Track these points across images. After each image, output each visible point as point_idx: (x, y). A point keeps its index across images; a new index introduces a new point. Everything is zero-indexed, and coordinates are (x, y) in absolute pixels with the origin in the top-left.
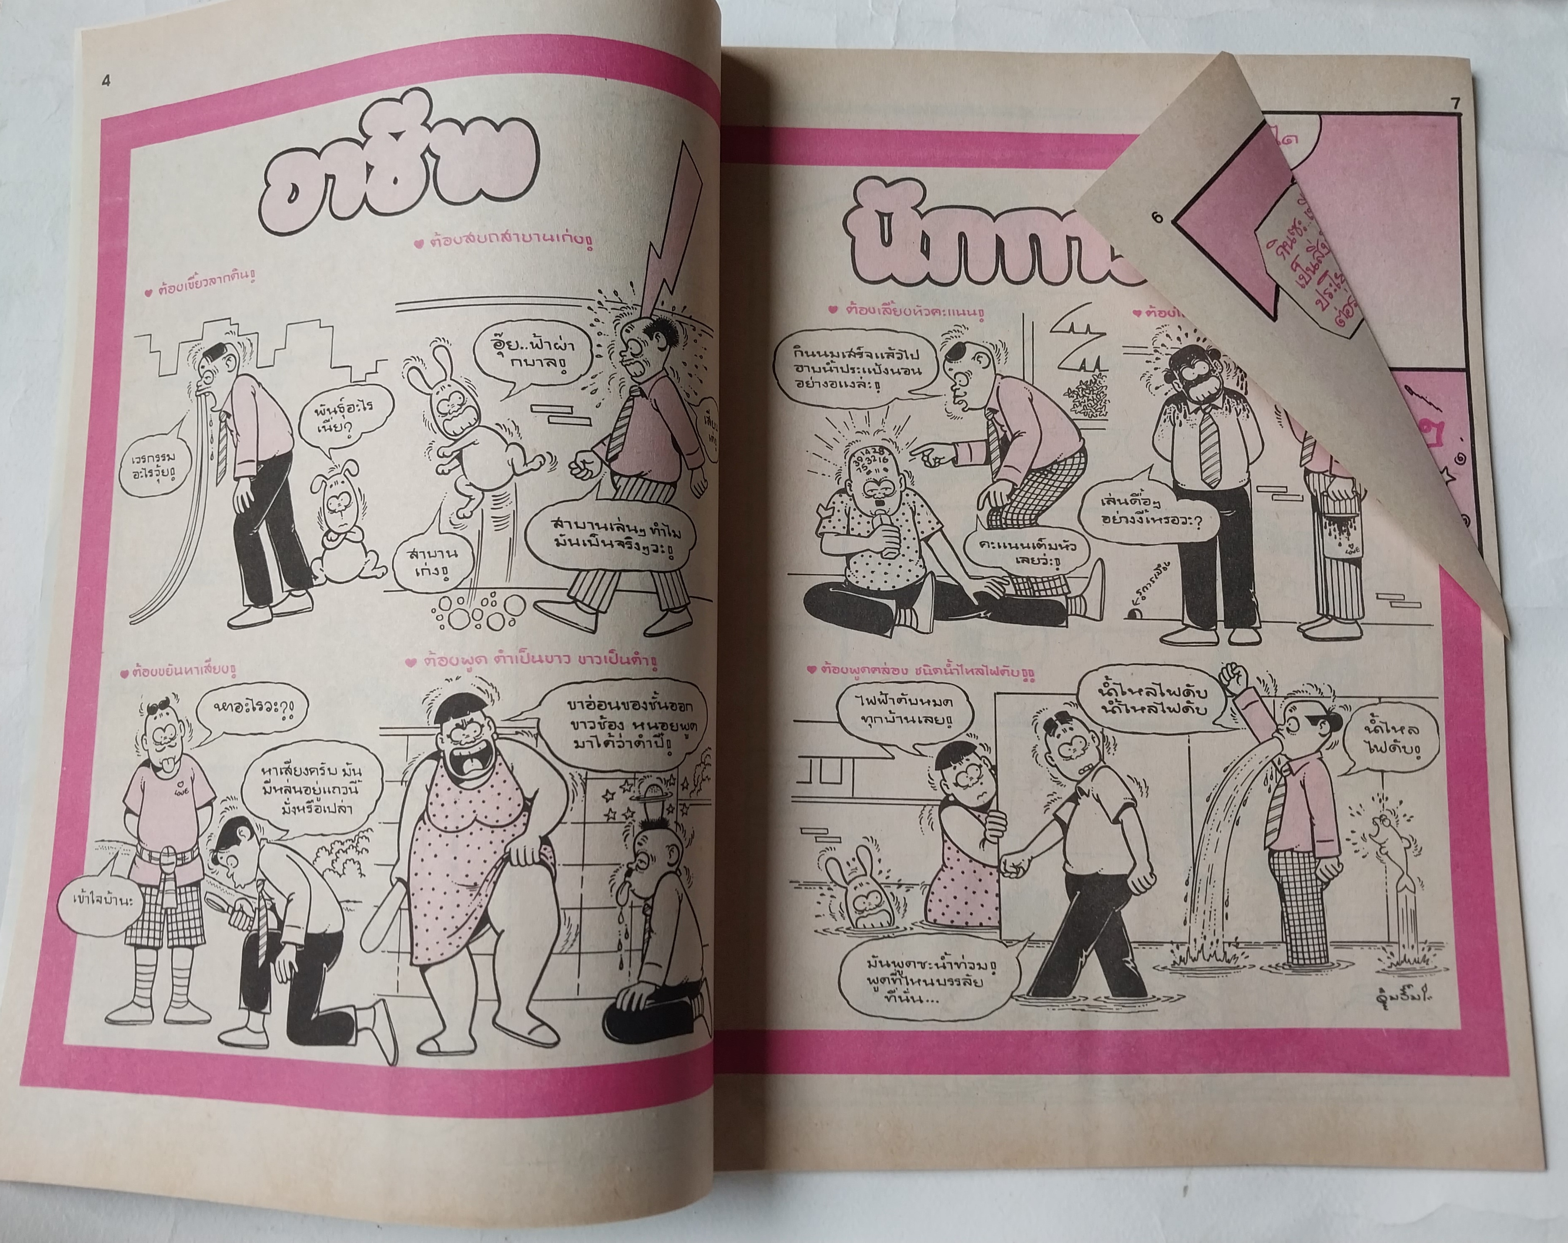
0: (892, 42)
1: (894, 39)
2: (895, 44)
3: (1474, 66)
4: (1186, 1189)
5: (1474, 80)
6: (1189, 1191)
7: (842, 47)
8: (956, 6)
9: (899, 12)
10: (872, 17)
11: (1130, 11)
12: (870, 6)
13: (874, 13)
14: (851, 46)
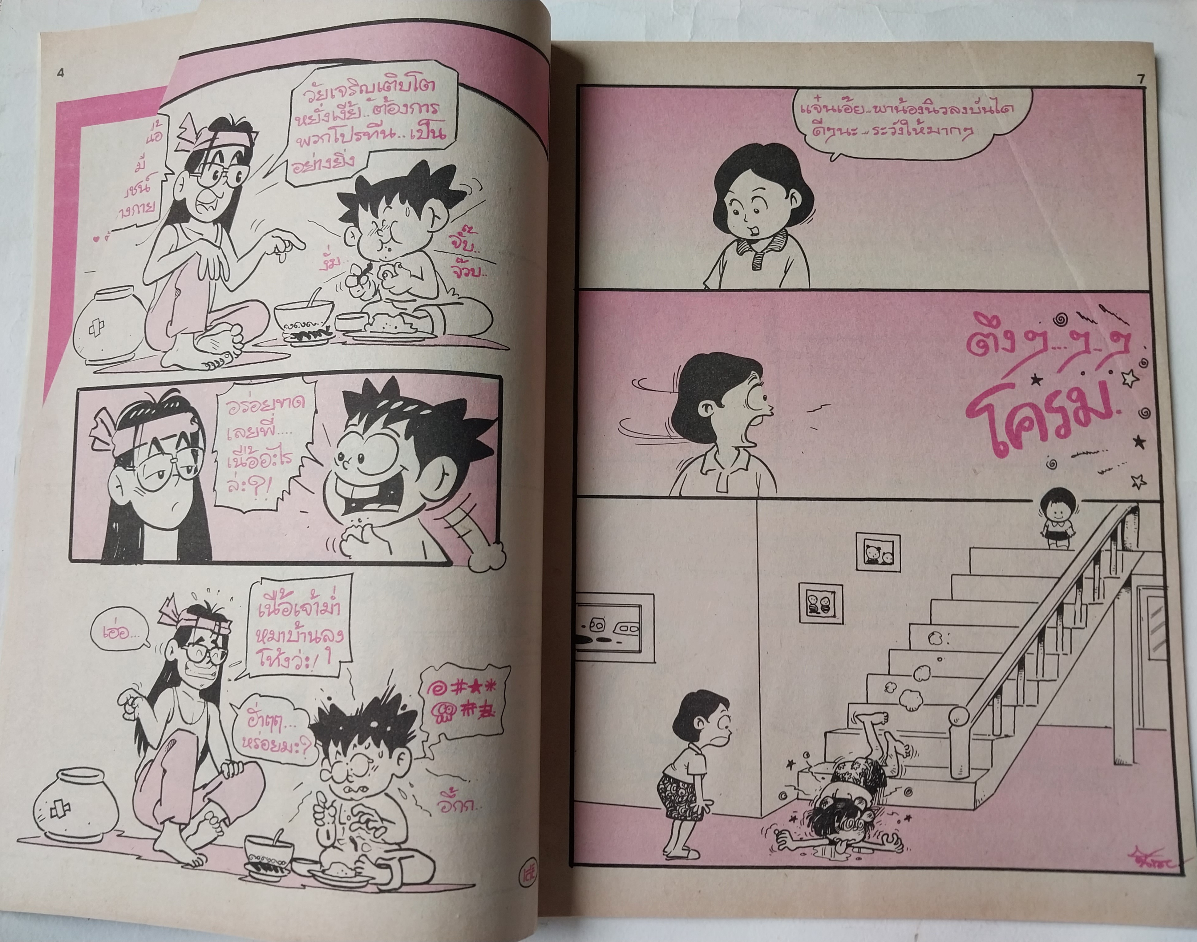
0: (690, 36)
1: (691, 33)
2: (692, 37)
3: (1157, 49)
4: (916, 936)
5: (1157, 62)
6: (919, 937)
7: (650, 41)
8: (740, 6)
9: (695, 12)
10: (674, 16)
11: (879, 8)
12: (672, 7)
13: (675, 13)
14: (657, 40)
